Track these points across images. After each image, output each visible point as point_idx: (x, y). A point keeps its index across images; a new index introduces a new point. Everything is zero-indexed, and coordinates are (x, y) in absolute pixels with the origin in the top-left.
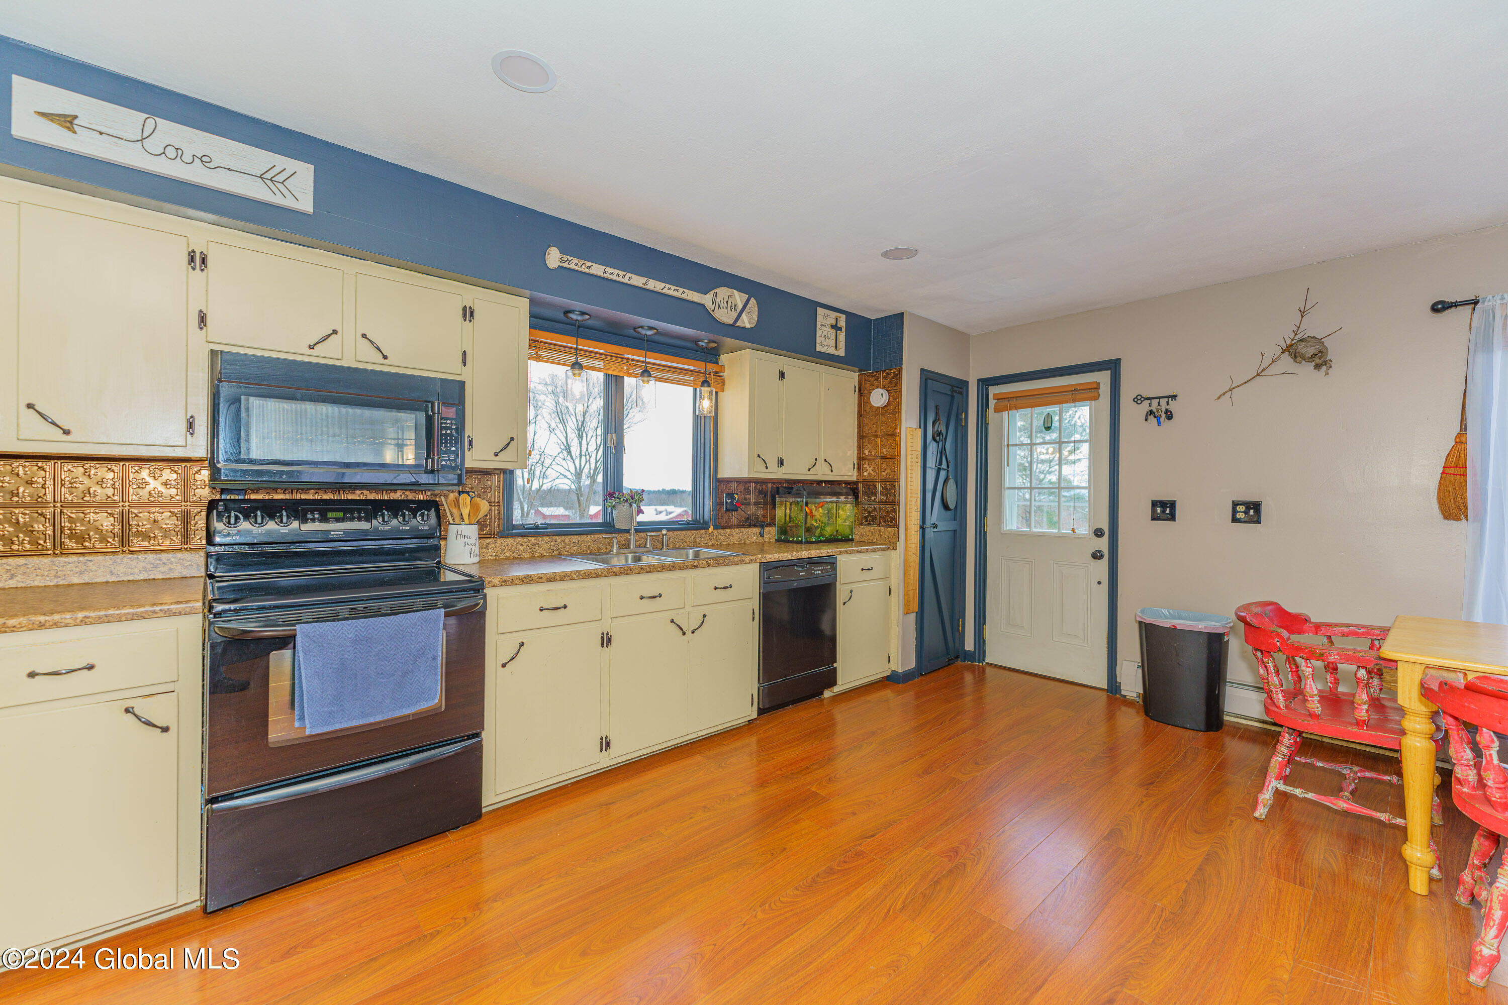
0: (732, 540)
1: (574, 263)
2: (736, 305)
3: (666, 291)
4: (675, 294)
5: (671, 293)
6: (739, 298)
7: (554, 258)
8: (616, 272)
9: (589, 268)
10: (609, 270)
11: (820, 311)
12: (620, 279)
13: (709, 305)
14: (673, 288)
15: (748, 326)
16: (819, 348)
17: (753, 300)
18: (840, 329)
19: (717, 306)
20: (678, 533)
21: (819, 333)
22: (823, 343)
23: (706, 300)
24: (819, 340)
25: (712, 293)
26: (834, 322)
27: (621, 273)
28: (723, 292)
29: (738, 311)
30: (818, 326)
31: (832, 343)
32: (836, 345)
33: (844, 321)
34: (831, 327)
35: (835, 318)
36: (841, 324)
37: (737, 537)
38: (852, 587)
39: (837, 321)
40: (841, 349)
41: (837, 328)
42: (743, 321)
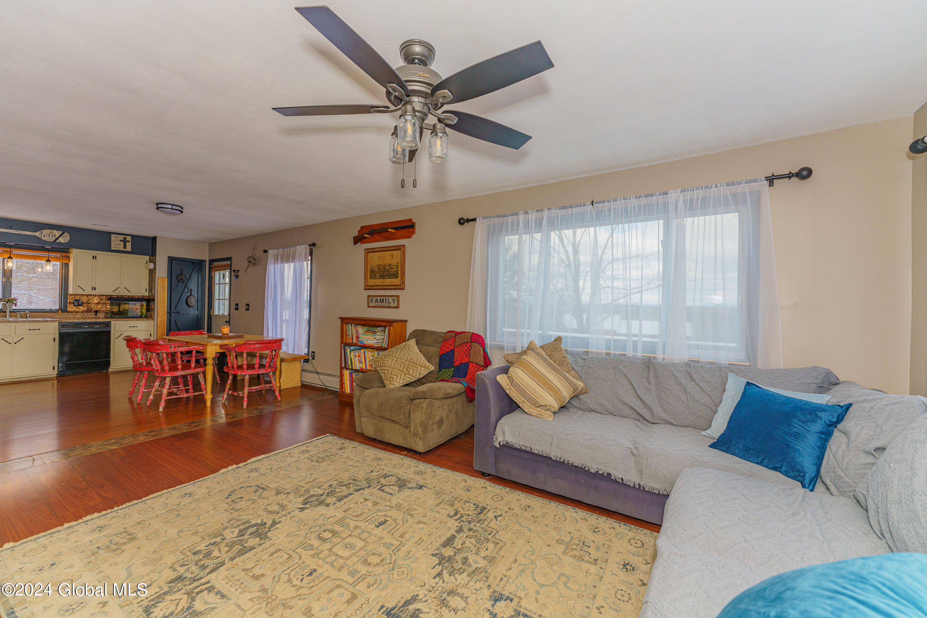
0: (77, 317)
2: (55, 235)
3: (10, 232)
4: (16, 232)
5: (14, 232)
6: (57, 233)
11: (112, 235)
13: (38, 236)
15: (63, 242)
16: (112, 248)
17: (66, 234)
18: (128, 241)
19: (43, 236)
21: (112, 243)
22: (115, 246)
23: (36, 234)
24: (112, 245)
25: (39, 232)
26: (122, 239)
28: (46, 232)
29: (57, 237)
30: (112, 241)
31: (122, 246)
32: (125, 247)
33: (129, 238)
34: (121, 241)
35: (122, 237)
36: (127, 239)
37: (80, 315)
38: (123, 333)
39: (125, 238)
40: (129, 248)
41: (125, 241)
42: (60, 240)
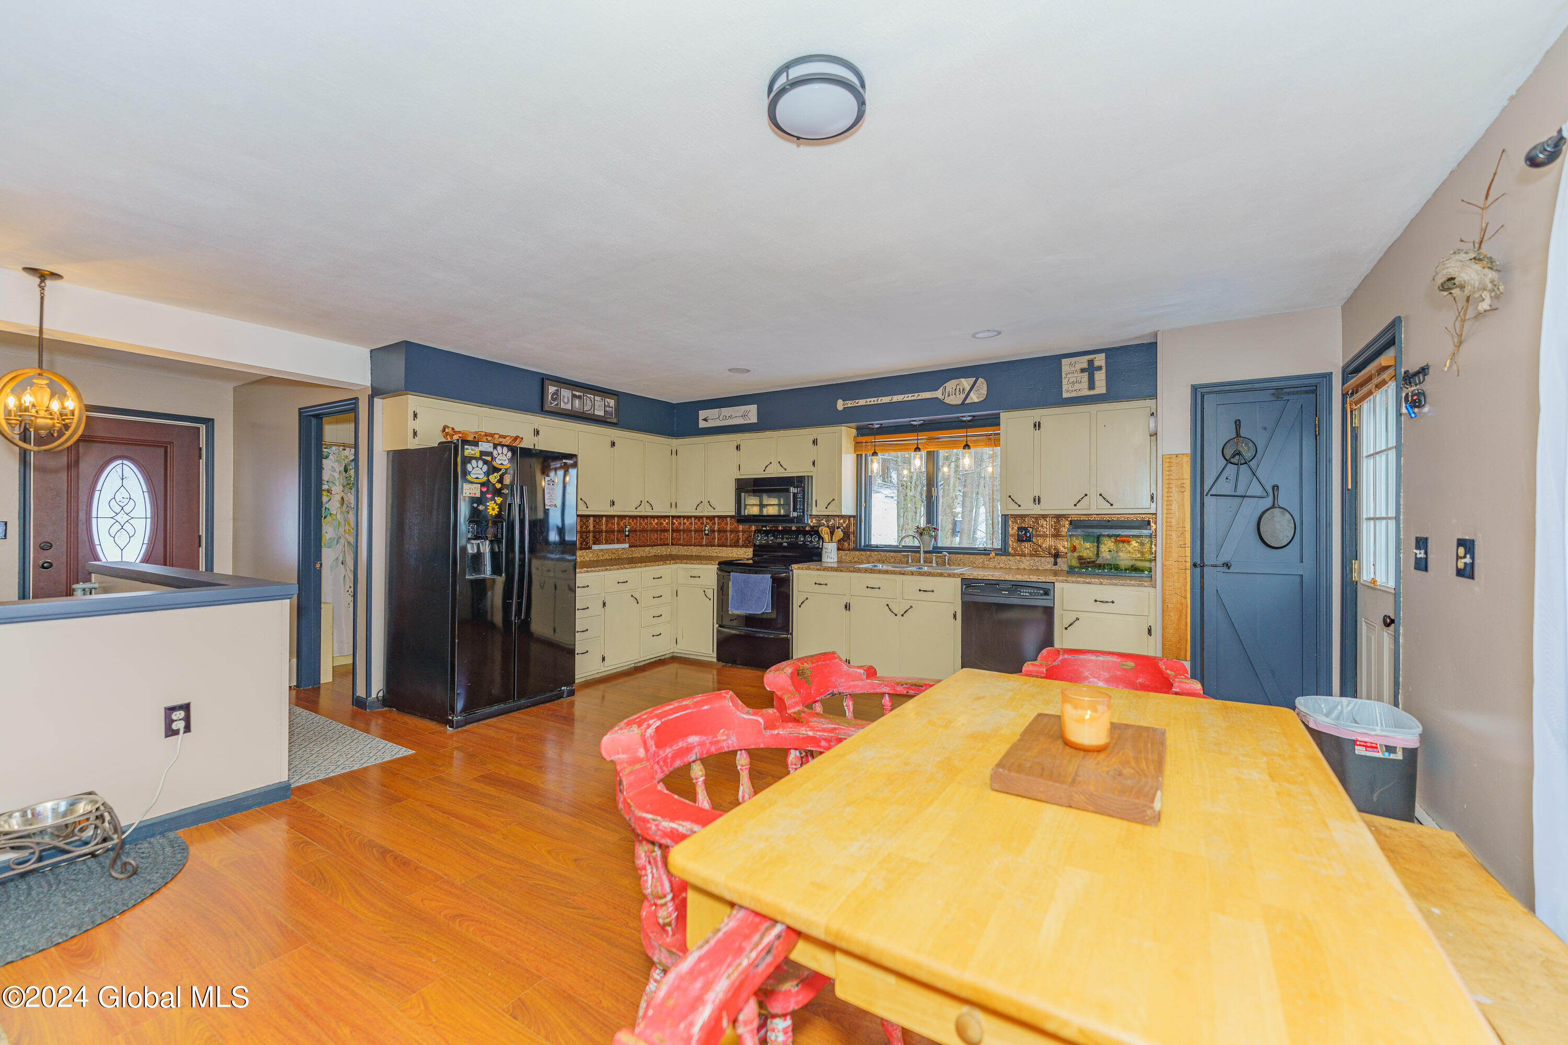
0: (1022, 566)
1: (850, 404)
2: (963, 389)
3: (906, 399)
4: (913, 398)
5: (910, 399)
6: (966, 383)
7: (840, 405)
8: (872, 399)
9: (857, 403)
10: (868, 400)
11: (1063, 361)
12: (876, 402)
13: (941, 397)
14: (910, 395)
15: (976, 400)
16: (1065, 395)
17: (981, 380)
18: (1100, 368)
19: (947, 395)
20: (968, 556)
21: (1064, 381)
22: (1070, 389)
23: (938, 394)
24: (1064, 388)
25: (941, 388)
26: (1085, 365)
27: (876, 399)
28: (951, 385)
29: (966, 393)
30: (1064, 376)
31: (1085, 385)
32: (1092, 386)
33: (1100, 360)
34: (1083, 370)
35: (1083, 362)
36: (1096, 364)
37: (1028, 563)
38: (1080, 615)
39: (1091, 362)
40: (1101, 387)
41: (1091, 369)
42: (972, 399)
